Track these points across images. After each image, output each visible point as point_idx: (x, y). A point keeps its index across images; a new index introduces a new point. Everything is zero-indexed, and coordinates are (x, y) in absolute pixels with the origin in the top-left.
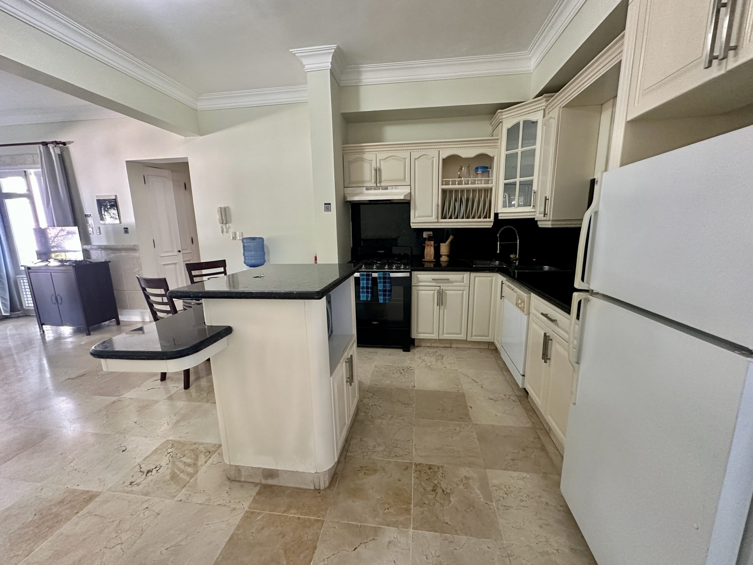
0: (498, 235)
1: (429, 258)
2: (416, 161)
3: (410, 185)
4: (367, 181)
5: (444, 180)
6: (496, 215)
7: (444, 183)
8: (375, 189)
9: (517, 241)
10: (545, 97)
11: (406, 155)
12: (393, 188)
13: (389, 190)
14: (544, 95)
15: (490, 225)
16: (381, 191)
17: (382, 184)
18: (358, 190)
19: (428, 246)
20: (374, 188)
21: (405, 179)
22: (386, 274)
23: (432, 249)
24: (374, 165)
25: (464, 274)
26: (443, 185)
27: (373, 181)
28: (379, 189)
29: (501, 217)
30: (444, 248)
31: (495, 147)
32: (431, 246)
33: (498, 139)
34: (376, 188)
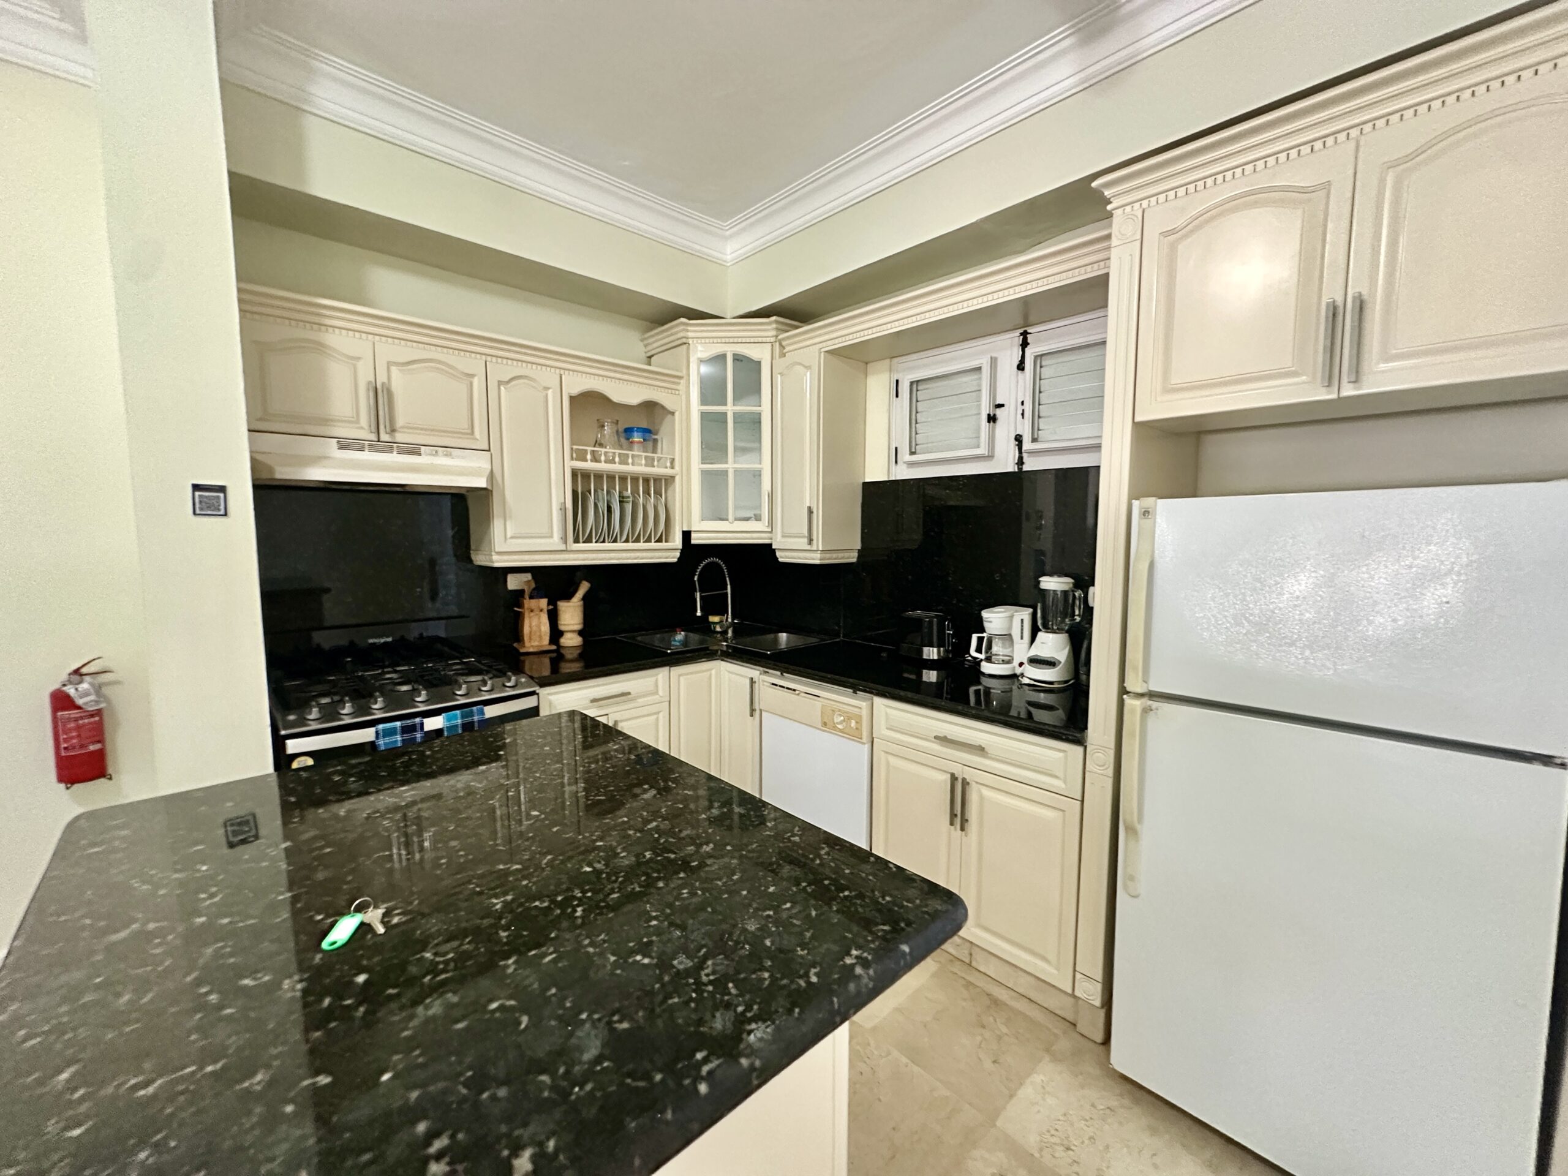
0: (696, 578)
1: (536, 643)
2: (502, 388)
3: (489, 450)
4: (339, 421)
5: (575, 447)
6: (687, 535)
7: (574, 455)
8: (373, 449)
9: (726, 589)
10: (776, 322)
11: (475, 365)
12: (436, 452)
13: (423, 456)
14: (774, 318)
15: (673, 557)
16: (395, 458)
17: (399, 437)
18: (310, 446)
19: (532, 611)
20: (370, 445)
21: (472, 433)
22: (472, 711)
23: (544, 619)
24: (365, 375)
25: (657, 675)
26: (572, 459)
27: (364, 421)
28: (392, 452)
29: (695, 540)
30: (571, 615)
31: (673, 392)
32: (541, 610)
33: (680, 378)
34: (377, 446)
